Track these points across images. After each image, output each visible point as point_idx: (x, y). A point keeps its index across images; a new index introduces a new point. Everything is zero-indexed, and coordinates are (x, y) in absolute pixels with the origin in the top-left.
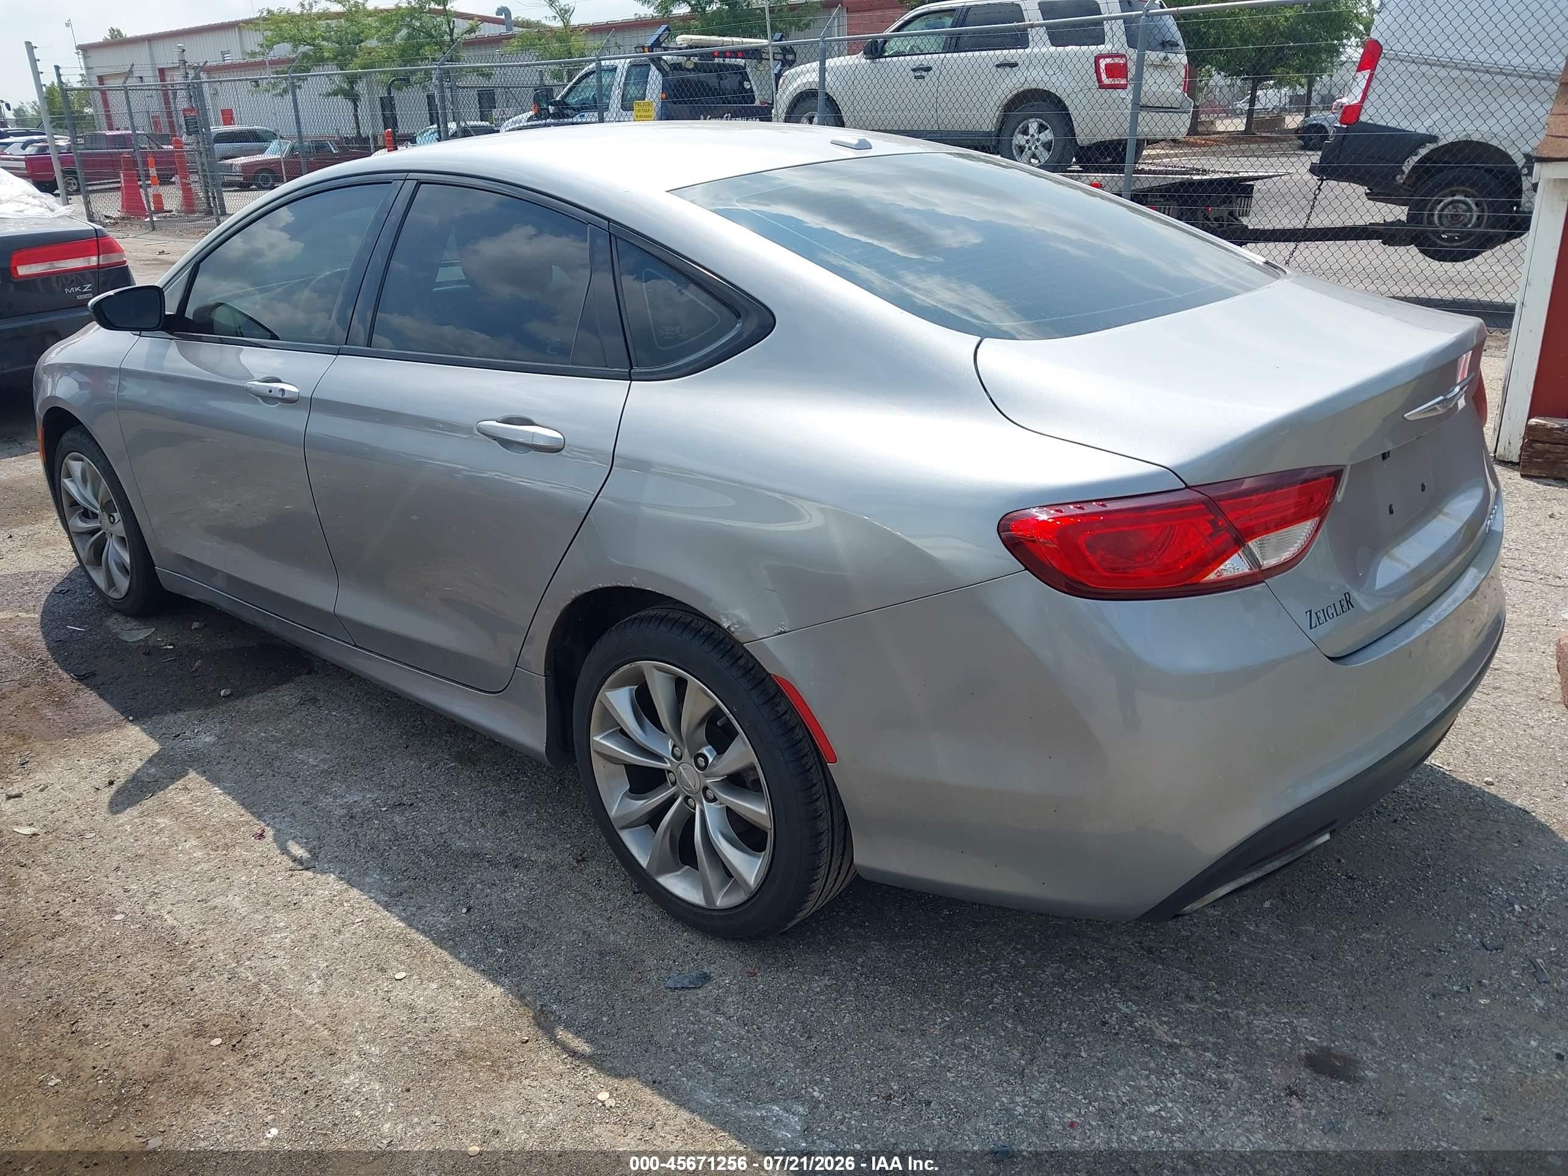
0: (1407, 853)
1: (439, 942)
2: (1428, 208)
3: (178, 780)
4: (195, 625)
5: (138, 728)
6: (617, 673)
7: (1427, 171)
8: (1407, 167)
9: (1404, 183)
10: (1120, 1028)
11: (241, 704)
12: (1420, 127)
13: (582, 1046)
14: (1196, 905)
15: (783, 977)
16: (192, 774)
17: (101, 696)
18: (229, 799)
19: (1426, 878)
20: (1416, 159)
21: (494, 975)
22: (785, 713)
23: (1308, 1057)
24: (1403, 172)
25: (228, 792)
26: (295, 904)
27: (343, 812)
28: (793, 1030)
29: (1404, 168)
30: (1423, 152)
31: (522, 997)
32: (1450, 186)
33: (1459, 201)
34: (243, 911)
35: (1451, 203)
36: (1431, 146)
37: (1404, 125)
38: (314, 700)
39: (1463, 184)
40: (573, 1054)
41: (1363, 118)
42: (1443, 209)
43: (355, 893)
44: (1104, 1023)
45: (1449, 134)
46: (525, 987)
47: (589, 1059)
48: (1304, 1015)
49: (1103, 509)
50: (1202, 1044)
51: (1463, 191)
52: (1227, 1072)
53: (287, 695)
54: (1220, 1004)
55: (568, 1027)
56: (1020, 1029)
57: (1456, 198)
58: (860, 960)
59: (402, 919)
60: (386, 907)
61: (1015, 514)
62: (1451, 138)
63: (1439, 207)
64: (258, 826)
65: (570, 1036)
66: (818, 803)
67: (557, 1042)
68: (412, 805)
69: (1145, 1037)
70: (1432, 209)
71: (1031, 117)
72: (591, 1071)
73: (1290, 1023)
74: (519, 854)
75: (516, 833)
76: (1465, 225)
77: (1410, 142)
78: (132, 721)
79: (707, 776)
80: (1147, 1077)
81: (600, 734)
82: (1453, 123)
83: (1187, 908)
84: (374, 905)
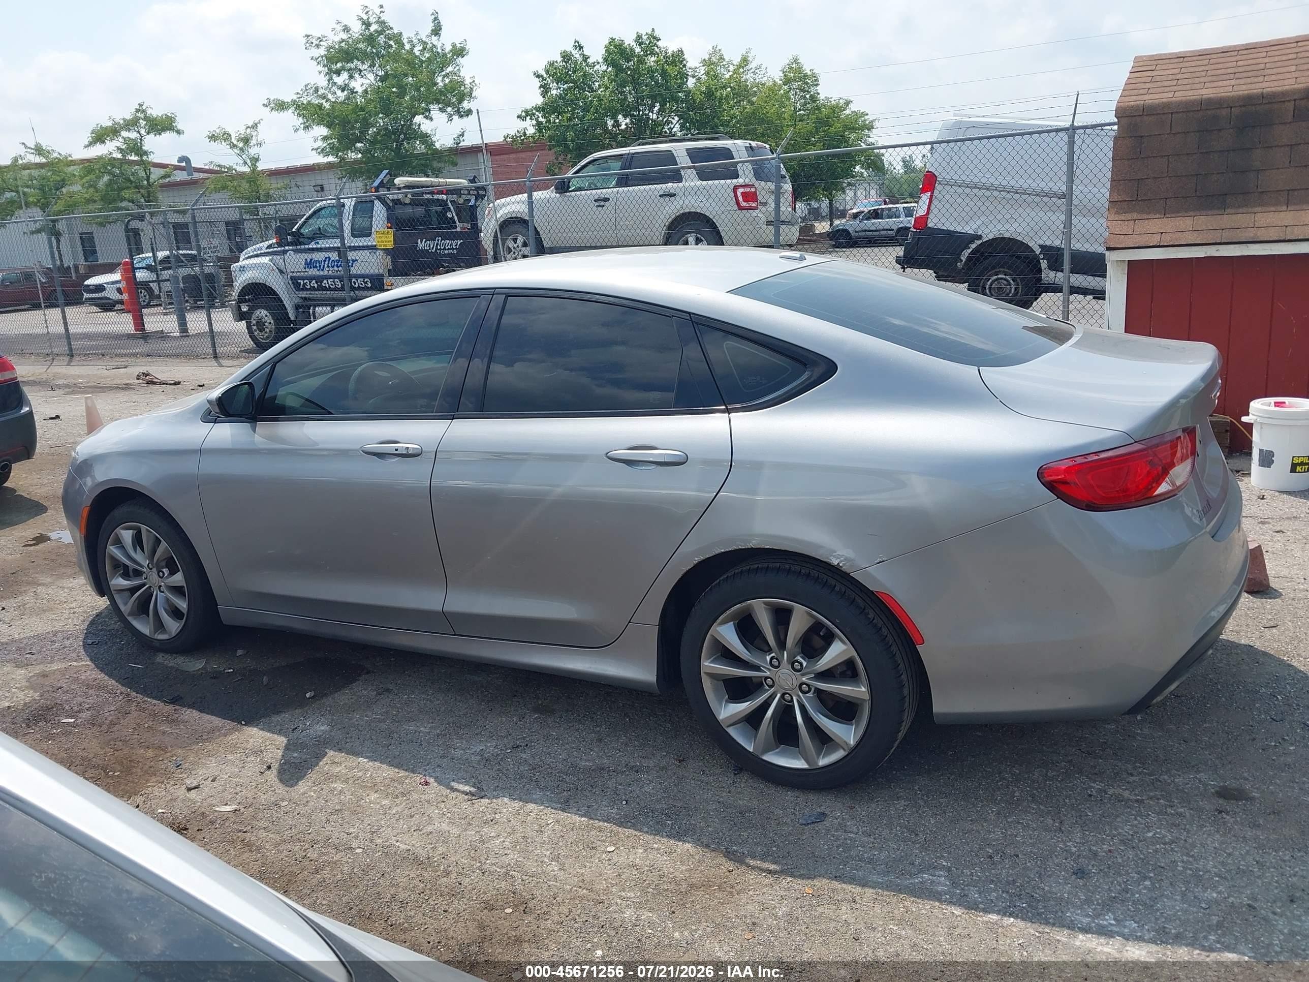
0: (1199, 678)
1: (620, 824)
2: (981, 284)
3: (323, 758)
4: (240, 652)
5: (255, 729)
6: (728, 612)
7: (978, 259)
8: (964, 258)
9: (963, 269)
10: (1101, 796)
11: (328, 701)
12: (969, 229)
13: (773, 867)
14: (1159, 699)
15: (873, 805)
16: (331, 753)
17: (201, 711)
18: (377, 764)
19: (1219, 690)
20: (969, 251)
21: (679, 836)
22: (874, 619)
23: (1217, 792)
24: (962, 261)
25: (371, 759)
26: (492, 821)
27: (478, 758)
28: (903, 833)
29: (962, 258)
30: (973, 246)
31: (708, 846)
32: (994, 268)
33: (1002, 279)
34: (455, 831)
35: (996, 280)
36: (979, 242)
37: (959, 229)
38: (388, 691)
39: (1002, 267)
40: (770, 872)
41: (930, 225)
42: (991, 285)
43: (531, 806)
44: (1090, 796)
45: (989, 234)
46: (705, 841)
47: (782, 872)
48: (1200, 772)
49: (1087, 460)
50: (1154, 797)
51: (1004, 272)
52: (1178, 808)
53: (362, 690)
54: (1150, 775)
55: (754, 857)
56: (1042, 807)
57: (1000, 276)
58: (916, 788)
59: (582, 816)
60: (563, 810)
61: (1049, 465)
62: (991, 236)
63: (989, 283)
64: (419, 778)
65: (758, 862)
66: (902, 676)
67: (753, 868)
68: (527, 745)
69: (1119, 799)
70: (984, 285)
71: (690, 233)
72: (789, 879)
73: (1196, 777)
74: (633, 764)
75: (620, 751)
76: (1008, 295)
77: (964, 240)
78: (245, 725)
79: (803, 675)
80: (1136, 819)
81: (708, 659)
82: (991, 227)
83: (1155, 701)
84: (553, 811)
